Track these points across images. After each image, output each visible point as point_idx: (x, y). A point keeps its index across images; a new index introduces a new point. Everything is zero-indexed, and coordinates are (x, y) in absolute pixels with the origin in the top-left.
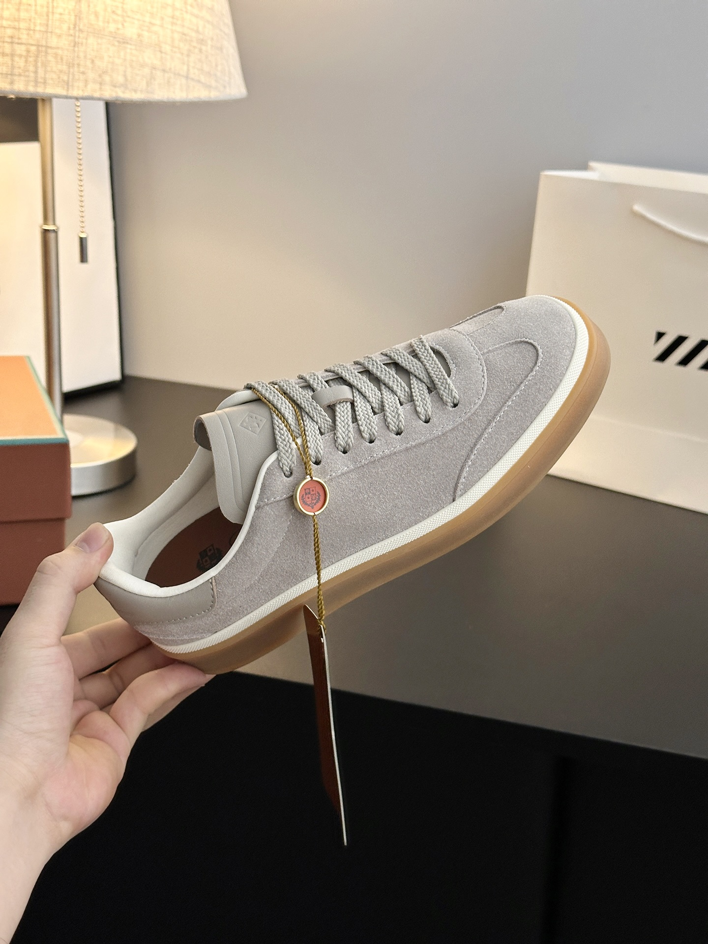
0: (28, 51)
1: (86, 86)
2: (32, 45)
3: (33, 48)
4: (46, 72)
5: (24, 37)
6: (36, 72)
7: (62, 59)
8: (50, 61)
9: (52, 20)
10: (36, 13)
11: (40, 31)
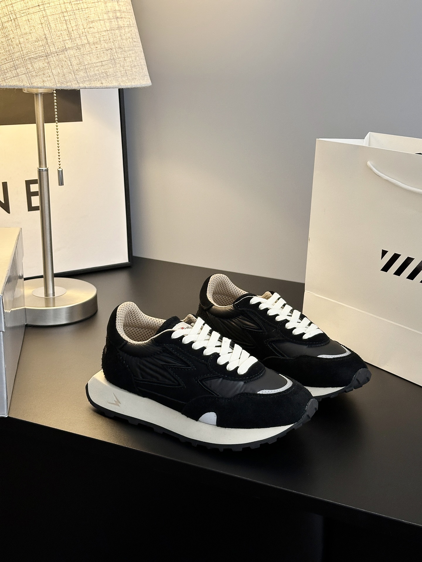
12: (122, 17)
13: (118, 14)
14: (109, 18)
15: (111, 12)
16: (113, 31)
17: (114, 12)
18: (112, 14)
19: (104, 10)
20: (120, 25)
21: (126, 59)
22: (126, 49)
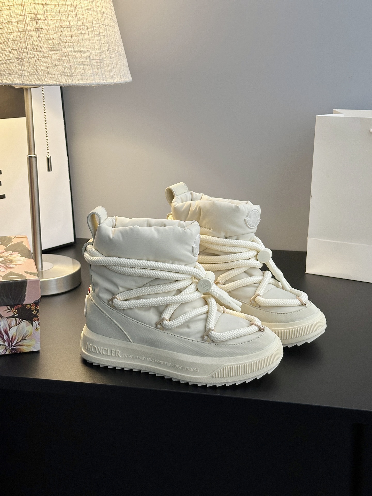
0: (97, 63)
1: (117, 77)
2: (98, 60)
3: (98, 61)
4: (105, 72)
5: (94, 56)
6: (101, 73)
7: (108, 65)
8: (105, 67)
9: (102, 46)
10: (96, 44)
11: (99, 52)
12: (46, 19)
13: (41, 17)
14: (24, 20)
15: (30, 14)
16: (27, 33)
17: (35, 14)
18: (30, 17)
19: (20, 13)
20: (40, 27)
21: (41, 58)
22: (44, 49)
